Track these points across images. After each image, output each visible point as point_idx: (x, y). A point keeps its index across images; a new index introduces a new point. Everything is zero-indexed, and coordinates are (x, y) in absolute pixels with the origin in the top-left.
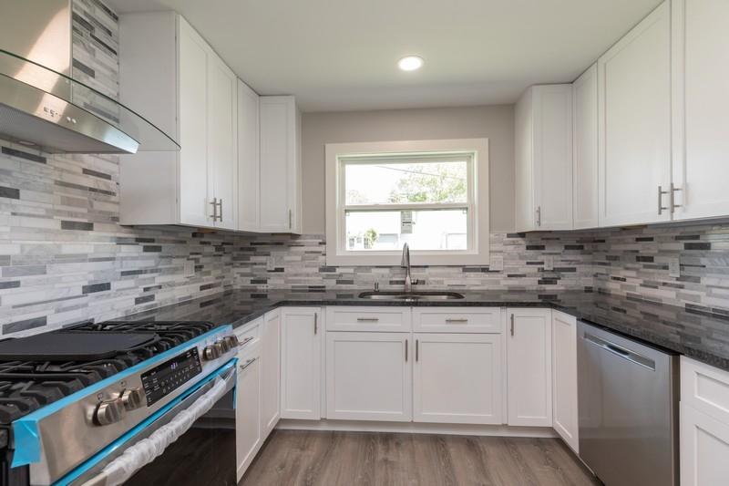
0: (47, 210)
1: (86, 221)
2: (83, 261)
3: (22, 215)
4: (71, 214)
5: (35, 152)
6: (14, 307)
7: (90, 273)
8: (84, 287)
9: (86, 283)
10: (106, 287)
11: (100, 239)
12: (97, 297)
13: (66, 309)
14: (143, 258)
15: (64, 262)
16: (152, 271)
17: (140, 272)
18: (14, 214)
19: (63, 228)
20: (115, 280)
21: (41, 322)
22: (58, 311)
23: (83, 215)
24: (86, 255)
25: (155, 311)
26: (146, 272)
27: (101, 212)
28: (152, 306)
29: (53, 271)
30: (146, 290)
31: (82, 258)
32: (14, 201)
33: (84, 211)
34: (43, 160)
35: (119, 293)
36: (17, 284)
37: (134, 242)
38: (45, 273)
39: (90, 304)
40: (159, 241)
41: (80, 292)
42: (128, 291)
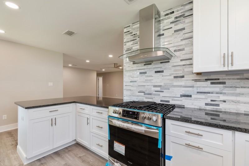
0: (170, 74)
1: (181, 75)
2: (181, 87)
3: (164, 76)
4: (176, 74)
5: (167, 61)
6: (163, 97)
7: (183, 91)
8: (181, 95)
9: (182, 94)
10: (190, 96)
11: (187, 80)
12: (186, 99)
13: (175, 100)
14: (210, 87)
15: (174, 87)
16: (217, 93)
17: (209, 93)
18: (162, 76)
19: (174, 78)
20: (194, 94)
21: (169, 102)
22: (172, 100)
23: (181, 74)
24: (182, 85)
25: (221, 112)
26: (212, 93)
27: (187, 71)
28: (217, 109)
29: (172, 89)
30: (212, 101)
31: (181, 86)
32: (163, 73)
33: (181, 72)
34: (169, 62)
35: (196, 99)
36: (163, 92)
37: (205, 81)
38: (169, 90)
39: (183, 100)
40: (223, 79)
41: (180, 96)
42: (200, 99)
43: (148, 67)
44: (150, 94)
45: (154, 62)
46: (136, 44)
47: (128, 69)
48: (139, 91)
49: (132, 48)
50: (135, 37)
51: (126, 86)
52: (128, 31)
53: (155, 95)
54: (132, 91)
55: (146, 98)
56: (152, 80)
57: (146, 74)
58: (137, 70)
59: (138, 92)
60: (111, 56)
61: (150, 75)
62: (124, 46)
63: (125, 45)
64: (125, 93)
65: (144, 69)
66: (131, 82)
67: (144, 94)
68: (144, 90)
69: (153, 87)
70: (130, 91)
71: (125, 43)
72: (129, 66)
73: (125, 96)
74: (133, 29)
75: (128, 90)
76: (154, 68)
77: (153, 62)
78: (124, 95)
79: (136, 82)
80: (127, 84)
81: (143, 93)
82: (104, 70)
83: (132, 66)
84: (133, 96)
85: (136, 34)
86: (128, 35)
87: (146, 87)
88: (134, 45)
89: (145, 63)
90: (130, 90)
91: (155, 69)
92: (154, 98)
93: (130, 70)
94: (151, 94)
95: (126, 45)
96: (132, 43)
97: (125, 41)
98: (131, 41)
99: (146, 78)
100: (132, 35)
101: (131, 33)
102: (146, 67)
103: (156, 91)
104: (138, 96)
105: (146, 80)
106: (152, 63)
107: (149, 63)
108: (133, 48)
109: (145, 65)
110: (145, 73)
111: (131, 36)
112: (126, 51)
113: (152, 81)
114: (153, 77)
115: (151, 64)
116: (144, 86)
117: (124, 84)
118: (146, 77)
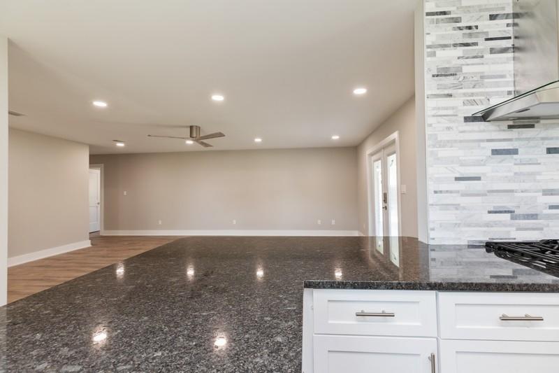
43: (524, 136)
44: (534, 216)
45: (542, 121)
46: (474, 57)
47: (443, 136)
48: (492, 209)
49: (460, 69)
50: (470, 35)
51: (436, 192)
52: (444, 13)
53: (548, 217)
54: (464, 208)
55: (518, 229)
56: (539, 173)
57: (515, 156)
58: (482, 141)
59: (490, 212)
60: (218, 98)
61: (530, 159)
62: (428, 59)
63: (428, 56)
64: (434, 216)
65: (510, 140)
66: (457, 179)
67: (512, 218)
68: (510, 205)
69: (541, 194)
70: (457, 209)
71: (429, 47)
72: (448, 128)
73: (433, 229)
74: (462, 7)
75: (445, 207)
76: (543, 139)
77: (538, 122)
78: (431, 226)
79: (478, 179)
80: (443, 187)
81: (508, 215)
82: (120, 145)
83: (461, 129)
84: (469, 225)
85: (477, 27)
86: (441, 25)
87: (516, 194)
88: (469, 61)
89: (511, 123)
90: (457, 207)
91: (546, 142)
92: (548, 226)
93: (455, 141)
94: (537, 215)
95: (434, 54)
96: (460, 51)
97: (429, 40)
98: (455, 45)
99: (517, 169)
100: (460, 28)
101: (457, 20)
102: (515, 133)
103: (552, 207)
104: (487, 225)
105: (516, 173)
106: (536, 125)
107: (526, 122)
108: (465, 69)
109: (510, 127)
110: (515, 152)
111: (454, 29)
112: (437, 76)
113: (538, 177)
114: (539, 164)
115: (532, 126)
116: (512, 191)
117: (431, 186)
118: (515, 164)
